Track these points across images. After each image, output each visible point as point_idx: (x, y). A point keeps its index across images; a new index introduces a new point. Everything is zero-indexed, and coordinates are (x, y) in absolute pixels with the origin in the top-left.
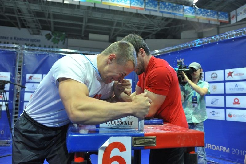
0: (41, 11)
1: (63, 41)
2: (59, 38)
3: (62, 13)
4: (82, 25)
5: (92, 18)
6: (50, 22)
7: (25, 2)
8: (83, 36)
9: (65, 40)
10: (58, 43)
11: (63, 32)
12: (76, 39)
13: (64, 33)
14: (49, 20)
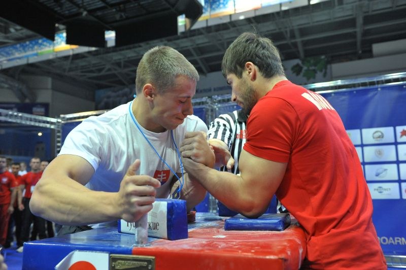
0: (278, 31)
1: (324, 70)
2: (316, 68)
3: (314, 22)
4: (355, 32)
5: (370, 13)
6: (295, 45)
7: (252, 25)
8: (360, 52)
9: (326, 68)
10: (314, 78)
11: (322, 54)
12: (347, 61)
13: (323, 57)
14: (293, 41)
